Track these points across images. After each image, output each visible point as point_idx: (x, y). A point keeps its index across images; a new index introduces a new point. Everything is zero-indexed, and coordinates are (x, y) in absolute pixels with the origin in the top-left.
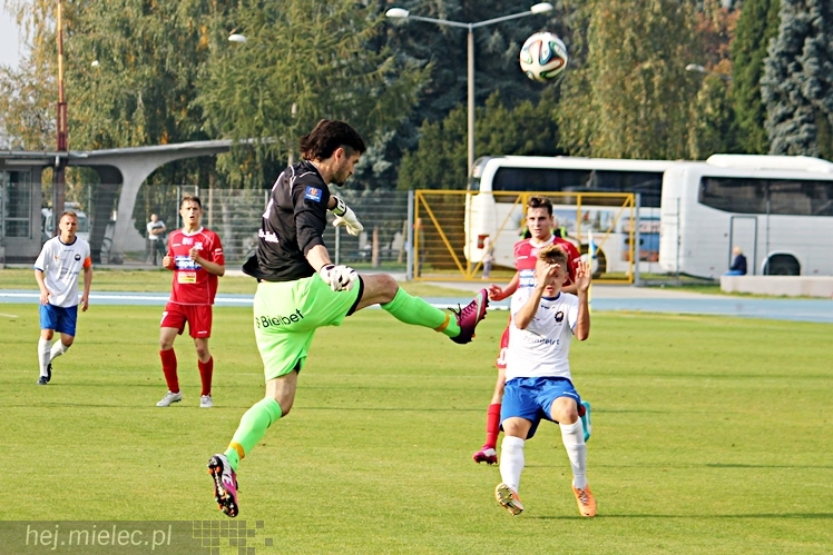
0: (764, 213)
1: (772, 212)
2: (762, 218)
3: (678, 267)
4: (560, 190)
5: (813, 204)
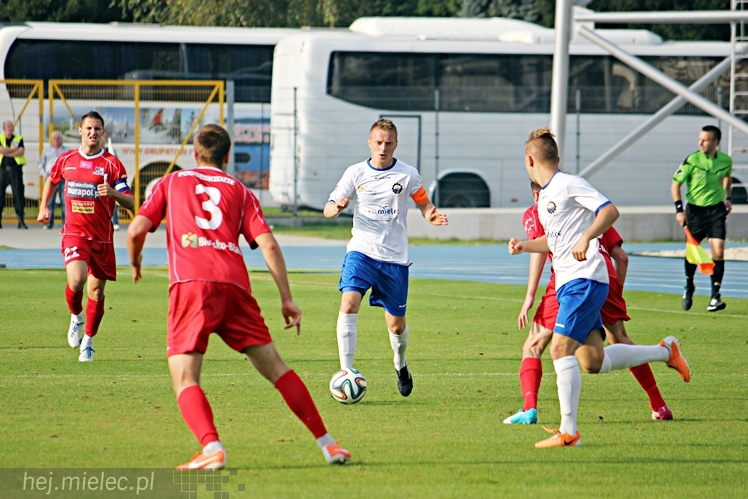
0: (431, 108)
1: (450, 108)
2: (428, 117)
3: (297, 197)
5: (516, 94)
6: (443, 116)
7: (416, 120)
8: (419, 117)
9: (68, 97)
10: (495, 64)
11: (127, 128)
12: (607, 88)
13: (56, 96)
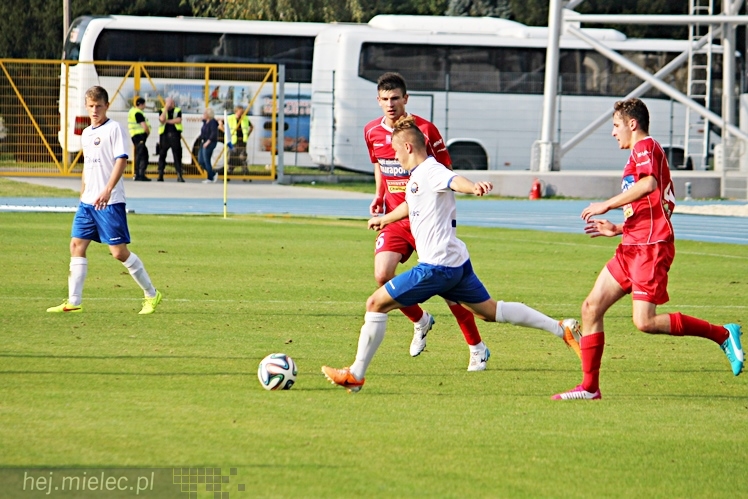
0: (442, 90)
1: (452, 89)
2: (439, 96)
3: (333, 159)
4: (182, 61)
5: (502, 79)
6: (452, 95)
7: (429, 98)
8: (432, 96)
9: (152, 76)
10: (484, 54)
11: (191, 102)
12: (579, 75)
13: (143, 76)
